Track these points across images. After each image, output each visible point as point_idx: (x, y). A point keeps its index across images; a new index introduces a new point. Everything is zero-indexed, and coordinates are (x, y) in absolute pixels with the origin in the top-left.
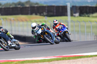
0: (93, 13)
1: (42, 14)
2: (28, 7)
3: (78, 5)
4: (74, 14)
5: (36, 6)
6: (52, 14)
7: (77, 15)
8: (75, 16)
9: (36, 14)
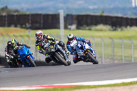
0: (96, 25)
1: (24, 26)
2: (5, 16)
3: (74, 13)
4: (69, 27)
5: (16, 14)
6: (38, 25)
7: (74, 27)
8: (70, 29)
9: (16, 26)
